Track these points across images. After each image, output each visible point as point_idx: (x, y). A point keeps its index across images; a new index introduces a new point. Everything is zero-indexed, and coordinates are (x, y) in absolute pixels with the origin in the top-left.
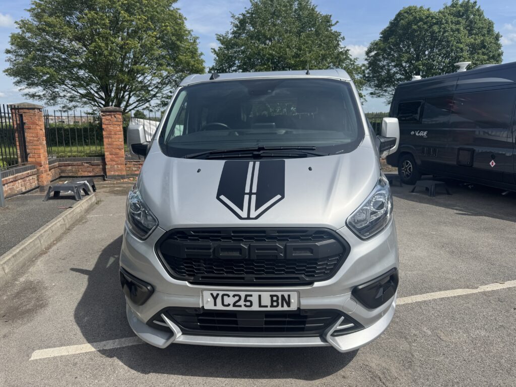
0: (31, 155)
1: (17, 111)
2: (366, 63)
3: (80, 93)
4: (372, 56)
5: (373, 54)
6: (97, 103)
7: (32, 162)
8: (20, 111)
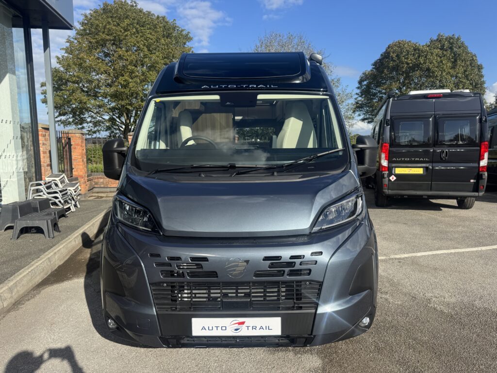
0: (75, 169)
1: (67, 135)
2: (358, 91)
4: (365, 85)
5: (365, 83)
7: (76, 175)
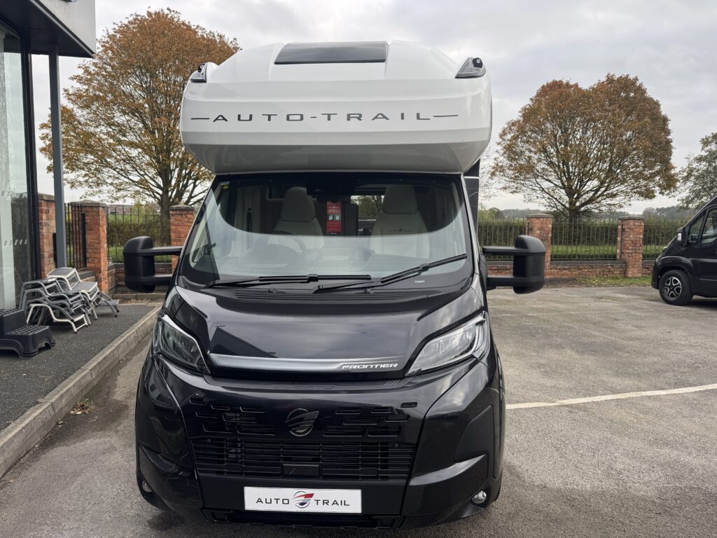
0: (90, 260)
1: (80, 209)
3: (131, 180)
4: (508, 140)
6: (153, 192)
7: (90, 269)
8: (84, 209)
